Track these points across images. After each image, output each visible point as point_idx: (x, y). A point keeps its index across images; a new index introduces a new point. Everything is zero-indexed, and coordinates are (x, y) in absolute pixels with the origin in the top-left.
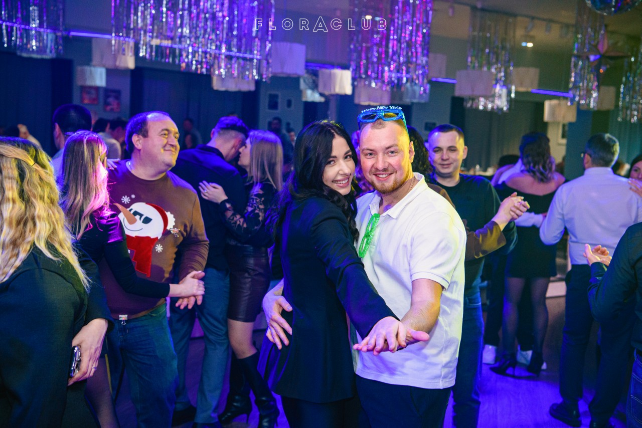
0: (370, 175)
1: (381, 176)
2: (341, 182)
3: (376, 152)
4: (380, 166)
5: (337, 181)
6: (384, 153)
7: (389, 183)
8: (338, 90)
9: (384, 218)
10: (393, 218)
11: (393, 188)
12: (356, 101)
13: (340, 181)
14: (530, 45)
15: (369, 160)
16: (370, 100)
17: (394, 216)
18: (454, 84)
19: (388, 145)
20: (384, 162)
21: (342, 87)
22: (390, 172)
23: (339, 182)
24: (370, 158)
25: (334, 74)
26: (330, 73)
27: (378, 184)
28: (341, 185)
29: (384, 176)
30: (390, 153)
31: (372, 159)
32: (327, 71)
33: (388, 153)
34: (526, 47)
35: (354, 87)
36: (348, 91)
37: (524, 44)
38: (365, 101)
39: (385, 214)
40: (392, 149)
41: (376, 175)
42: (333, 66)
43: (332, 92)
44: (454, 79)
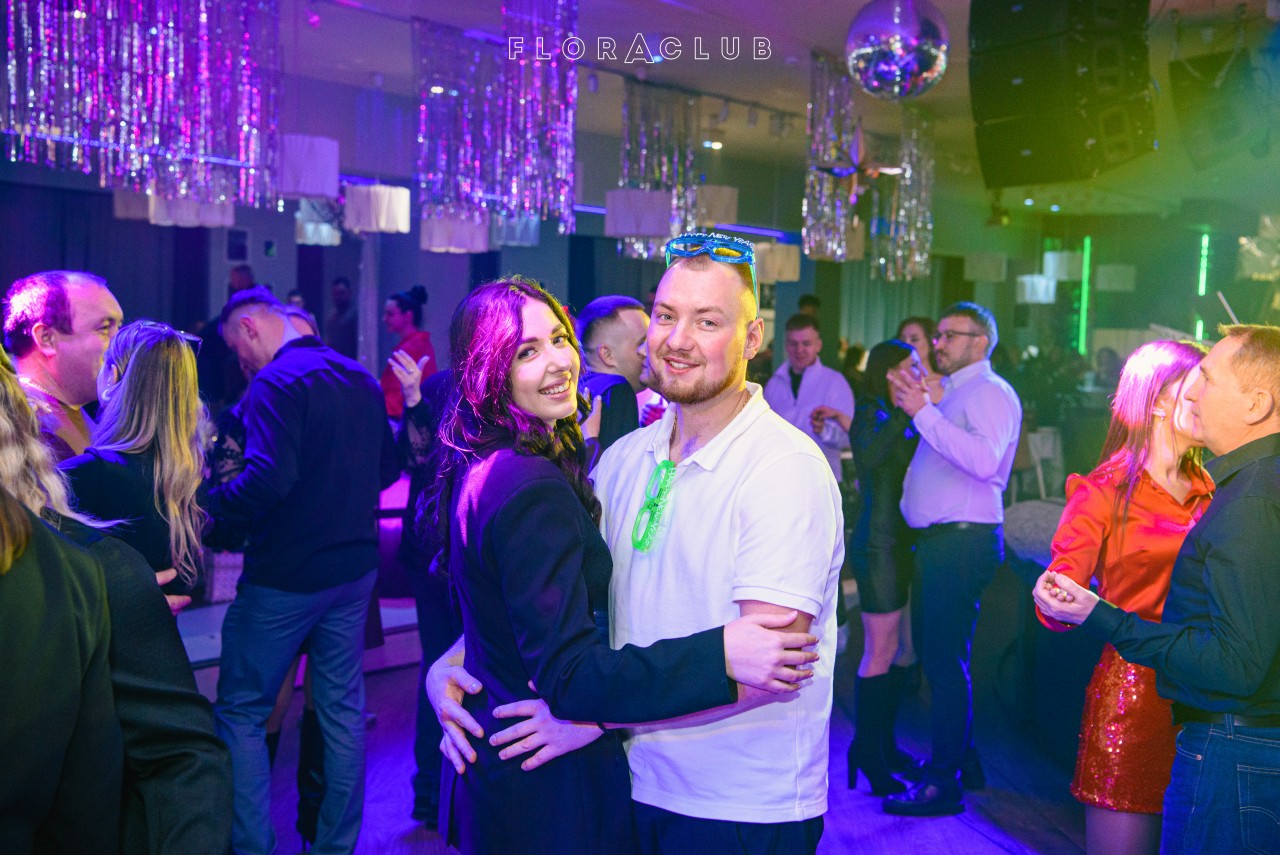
0: (658, 357)
1: (676, 365)
2: (556, 390)
3: (676, 313)
4: (676, 342)
5: (548, 388)
6: (691, 321)
7: (687, 383)
8: (383, 225)
9: (684, 469)
10: (704, 470)
11: (693, 395)
12: (424, 245)
13: (552, 387)
14: (717, 146)
15: (661, 327)
16: (450, 244)
17: (708, 465)
18: (602, 217)
19: (703, 305)
20: (687, 338)
21: (391, 218)
22: (692, 362)
23: (552, 391)
24: (664, 325)
25: (377, 195)
26: (369, 193)
27: (667, 379)
28: (558, 396)
29: (682, 366)
30: (704, 324)
31: (666, 327)
32: (362, 188)
33: (699, 322)
34: (710, 148)
35: (415, 220)
36: (404, 226)
37: (707, 144)
38: (440, 247)
39: (688, 461)
40: (708, 316)
41: (668, 361)
42: (369, 180)
43: (374, 229)
44: (603, 208)
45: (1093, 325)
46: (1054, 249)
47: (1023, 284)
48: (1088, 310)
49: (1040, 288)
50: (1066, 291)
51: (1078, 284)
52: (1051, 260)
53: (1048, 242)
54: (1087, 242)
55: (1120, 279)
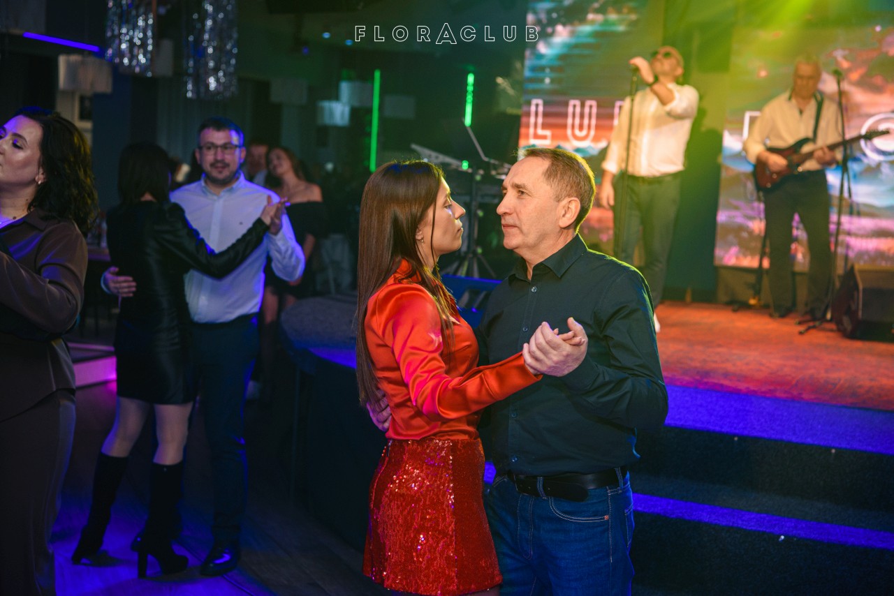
45: (382, 146)
46: (349, 79)
47: (322, 109)
48: (379, 135)
49: (338, 111)
50: (359, 115)
51: (369, 111)
52: (345, 88)
53: (345, 73)
54: (377, 74)
55: (405, 108)
